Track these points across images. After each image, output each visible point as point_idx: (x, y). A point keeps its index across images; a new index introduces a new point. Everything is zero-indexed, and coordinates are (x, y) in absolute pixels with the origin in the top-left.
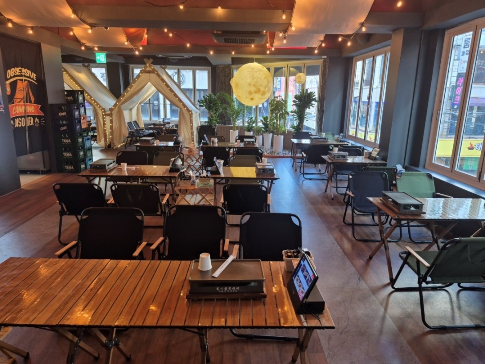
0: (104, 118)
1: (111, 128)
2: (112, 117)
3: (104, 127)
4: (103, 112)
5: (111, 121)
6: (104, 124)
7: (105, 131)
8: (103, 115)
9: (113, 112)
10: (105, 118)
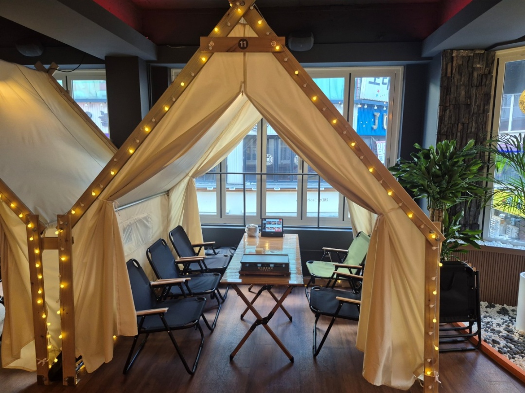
0: (33, 259)
1: (66, 297)
2: (68, 252)
3: (35, 295)
4: (29, 233)
5: (66, 271)
6: (36, 283)
7: (38, 310)
8: (31, 246)
9: (75, 232)
10: (40, 257)
